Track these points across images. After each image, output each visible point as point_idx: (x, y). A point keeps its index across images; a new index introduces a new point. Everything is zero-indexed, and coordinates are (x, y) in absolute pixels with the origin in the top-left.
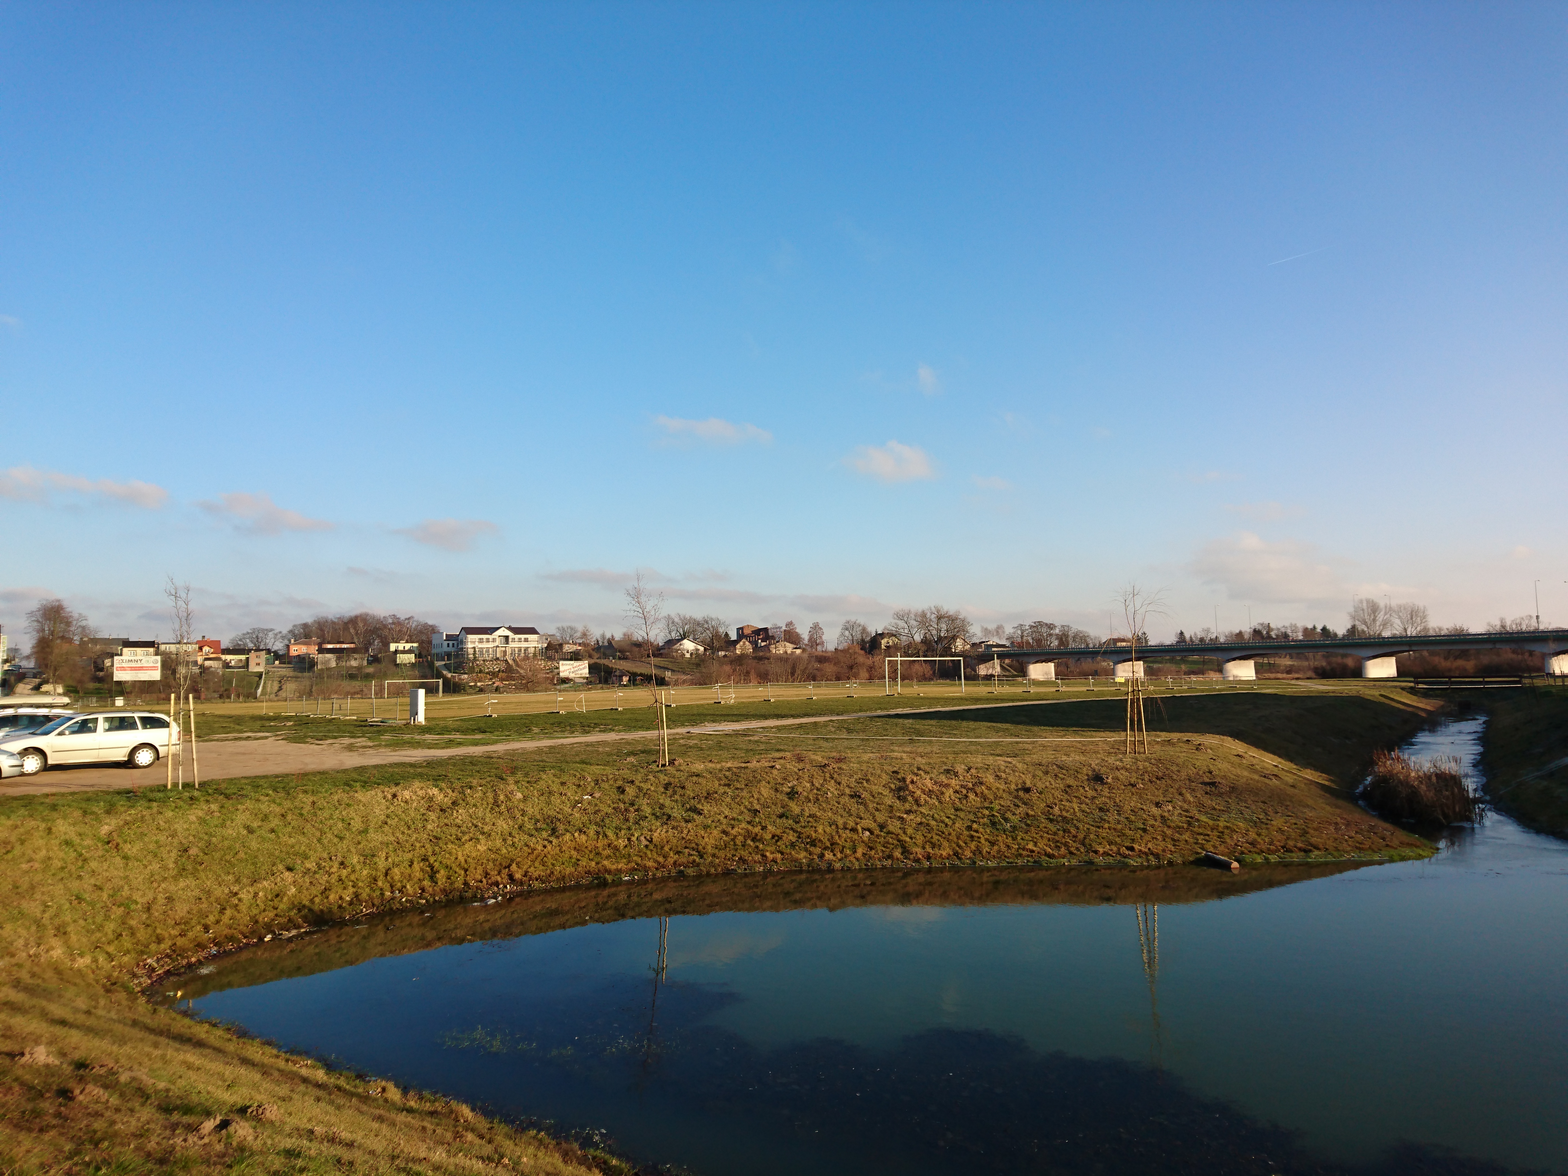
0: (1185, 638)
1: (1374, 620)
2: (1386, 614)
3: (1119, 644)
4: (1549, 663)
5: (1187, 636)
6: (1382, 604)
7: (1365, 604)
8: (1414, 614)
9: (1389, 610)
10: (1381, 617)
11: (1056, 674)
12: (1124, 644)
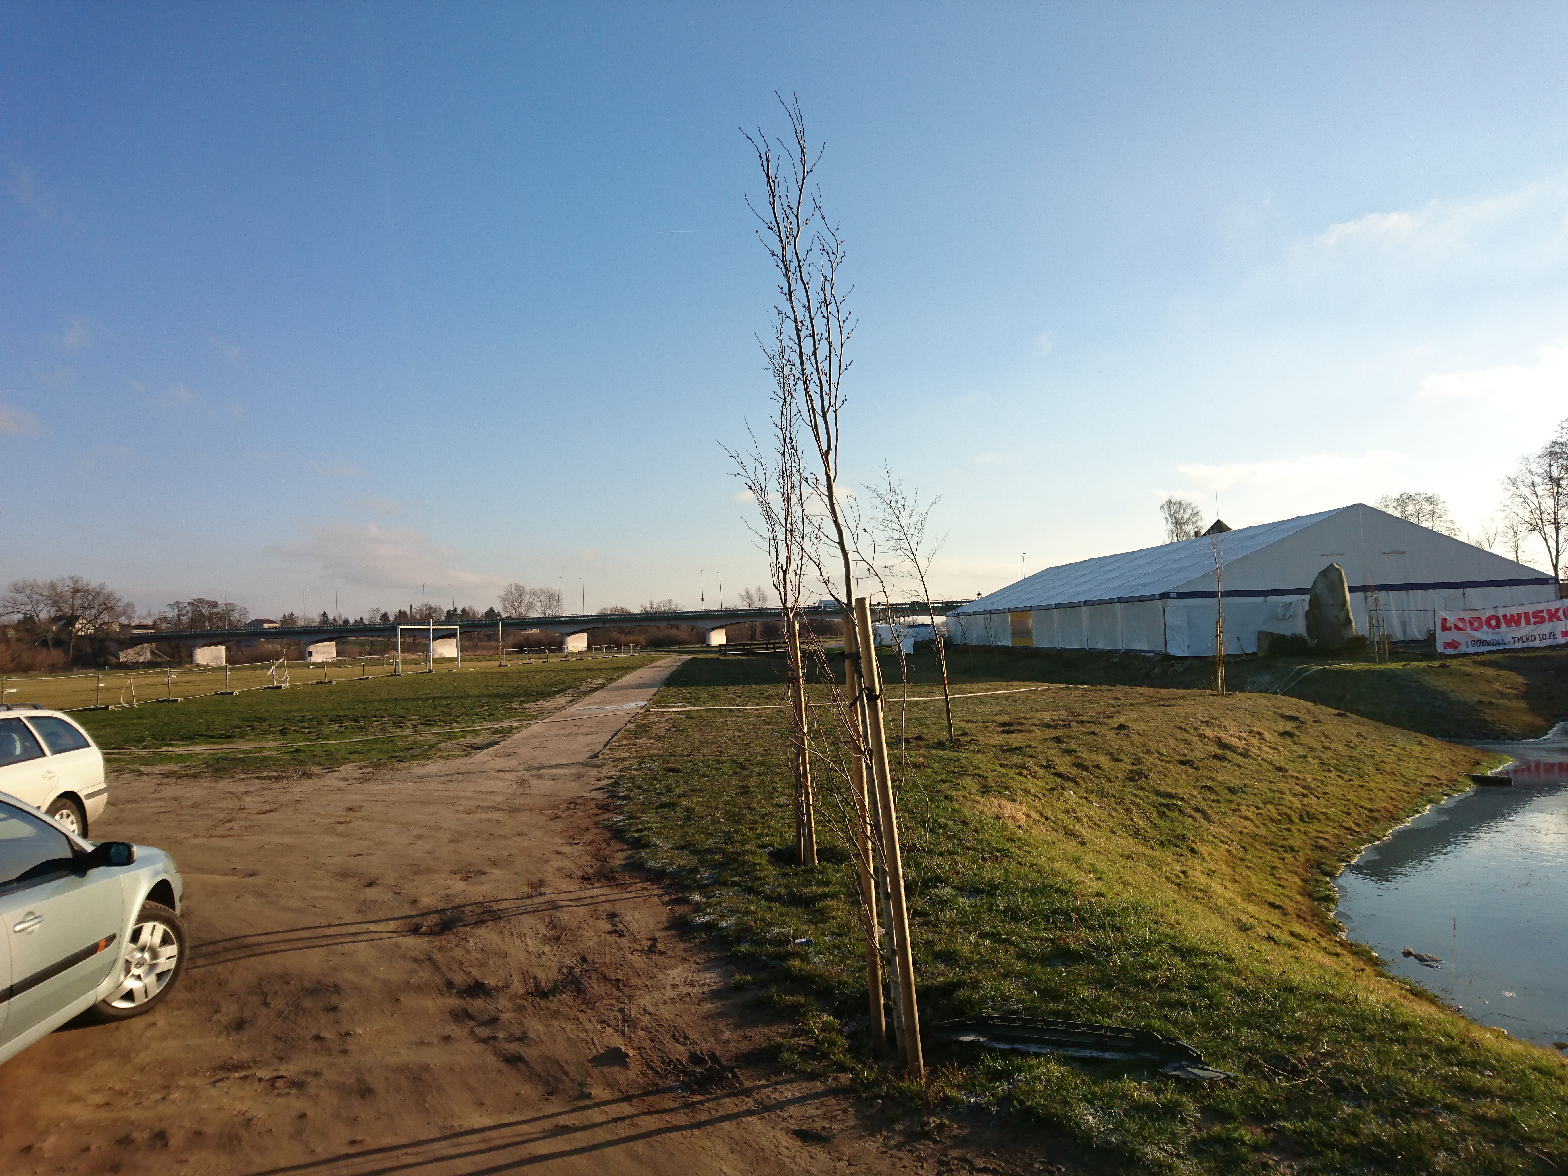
0: (328, 619)
1: (521, 603)
2: (530, 597)
3: (266, 626)
4: (709, 637)
5: (331, 617)
6: (527, 590)
7: (513, 588)
8: (553, 598)
9: (534, 594)
10: (526, 600)
11: (227, 661)
12: (271, 625)
